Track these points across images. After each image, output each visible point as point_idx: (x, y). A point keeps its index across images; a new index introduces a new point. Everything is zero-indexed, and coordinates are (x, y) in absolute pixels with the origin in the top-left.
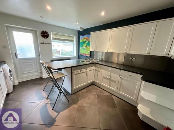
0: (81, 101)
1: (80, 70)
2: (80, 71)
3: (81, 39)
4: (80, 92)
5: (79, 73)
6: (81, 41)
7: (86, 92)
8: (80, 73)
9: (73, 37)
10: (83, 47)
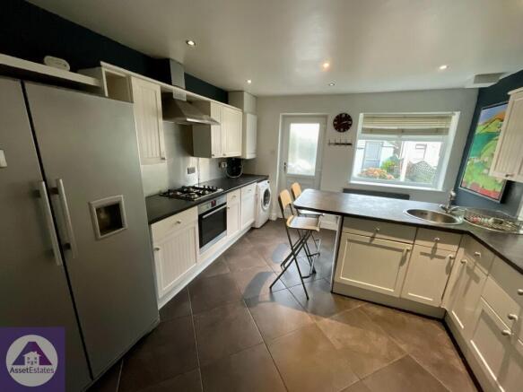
0: (334, 322)
1: (371, 234)
2: (373, 237)
3: (480, 123)
4: (359, 305)
5: (368, 241)
6: (480, 129)
7: (376, 319)
8: (369, 244)
9: (448, 118)
10: (480, 156)
